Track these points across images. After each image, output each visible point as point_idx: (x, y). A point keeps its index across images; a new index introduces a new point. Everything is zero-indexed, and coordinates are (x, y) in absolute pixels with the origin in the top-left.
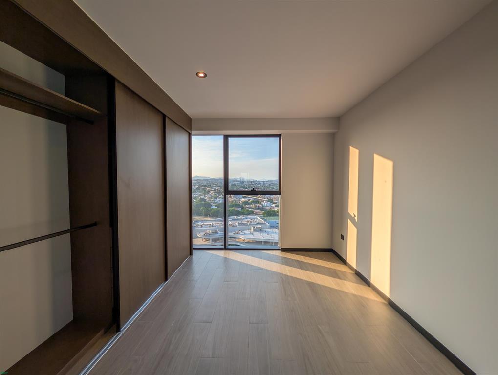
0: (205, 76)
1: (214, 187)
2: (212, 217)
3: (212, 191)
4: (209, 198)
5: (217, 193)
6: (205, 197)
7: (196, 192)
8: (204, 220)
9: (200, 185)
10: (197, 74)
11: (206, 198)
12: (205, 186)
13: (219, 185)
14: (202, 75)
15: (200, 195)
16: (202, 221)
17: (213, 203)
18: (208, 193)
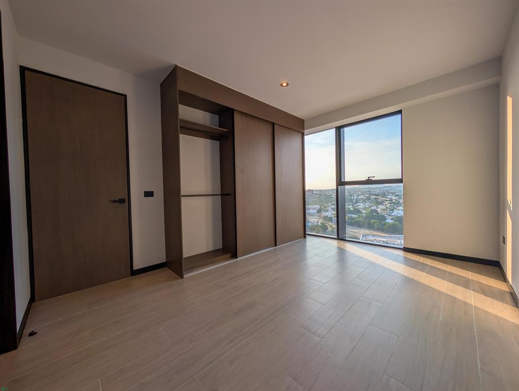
0: (288, 85)
1: (390, 197)
2: (387, 232)
3: (387, 201)
4: (383, 210)
5: (394, 203)
6: (377, 208)
7: (366, 202)
8: (376, 235)
9: (371, 194)
10: (281, 85)
11: (379, 210)
12: (378, 195)
13: (397, 193)
14: (285, 85)
15: (371, 206)
16: (373, 235)
17: (388, 216)
18: (381, 203)
